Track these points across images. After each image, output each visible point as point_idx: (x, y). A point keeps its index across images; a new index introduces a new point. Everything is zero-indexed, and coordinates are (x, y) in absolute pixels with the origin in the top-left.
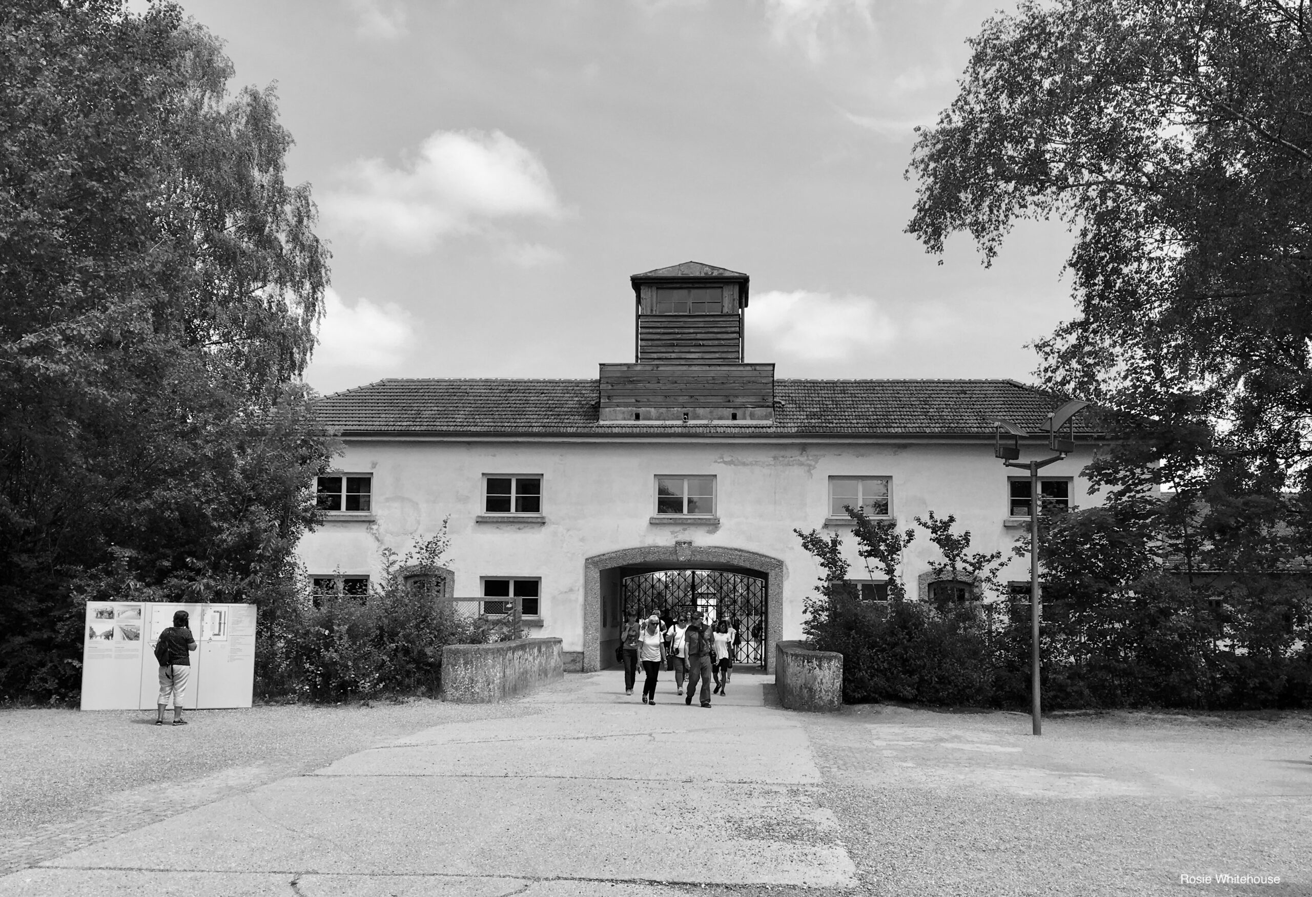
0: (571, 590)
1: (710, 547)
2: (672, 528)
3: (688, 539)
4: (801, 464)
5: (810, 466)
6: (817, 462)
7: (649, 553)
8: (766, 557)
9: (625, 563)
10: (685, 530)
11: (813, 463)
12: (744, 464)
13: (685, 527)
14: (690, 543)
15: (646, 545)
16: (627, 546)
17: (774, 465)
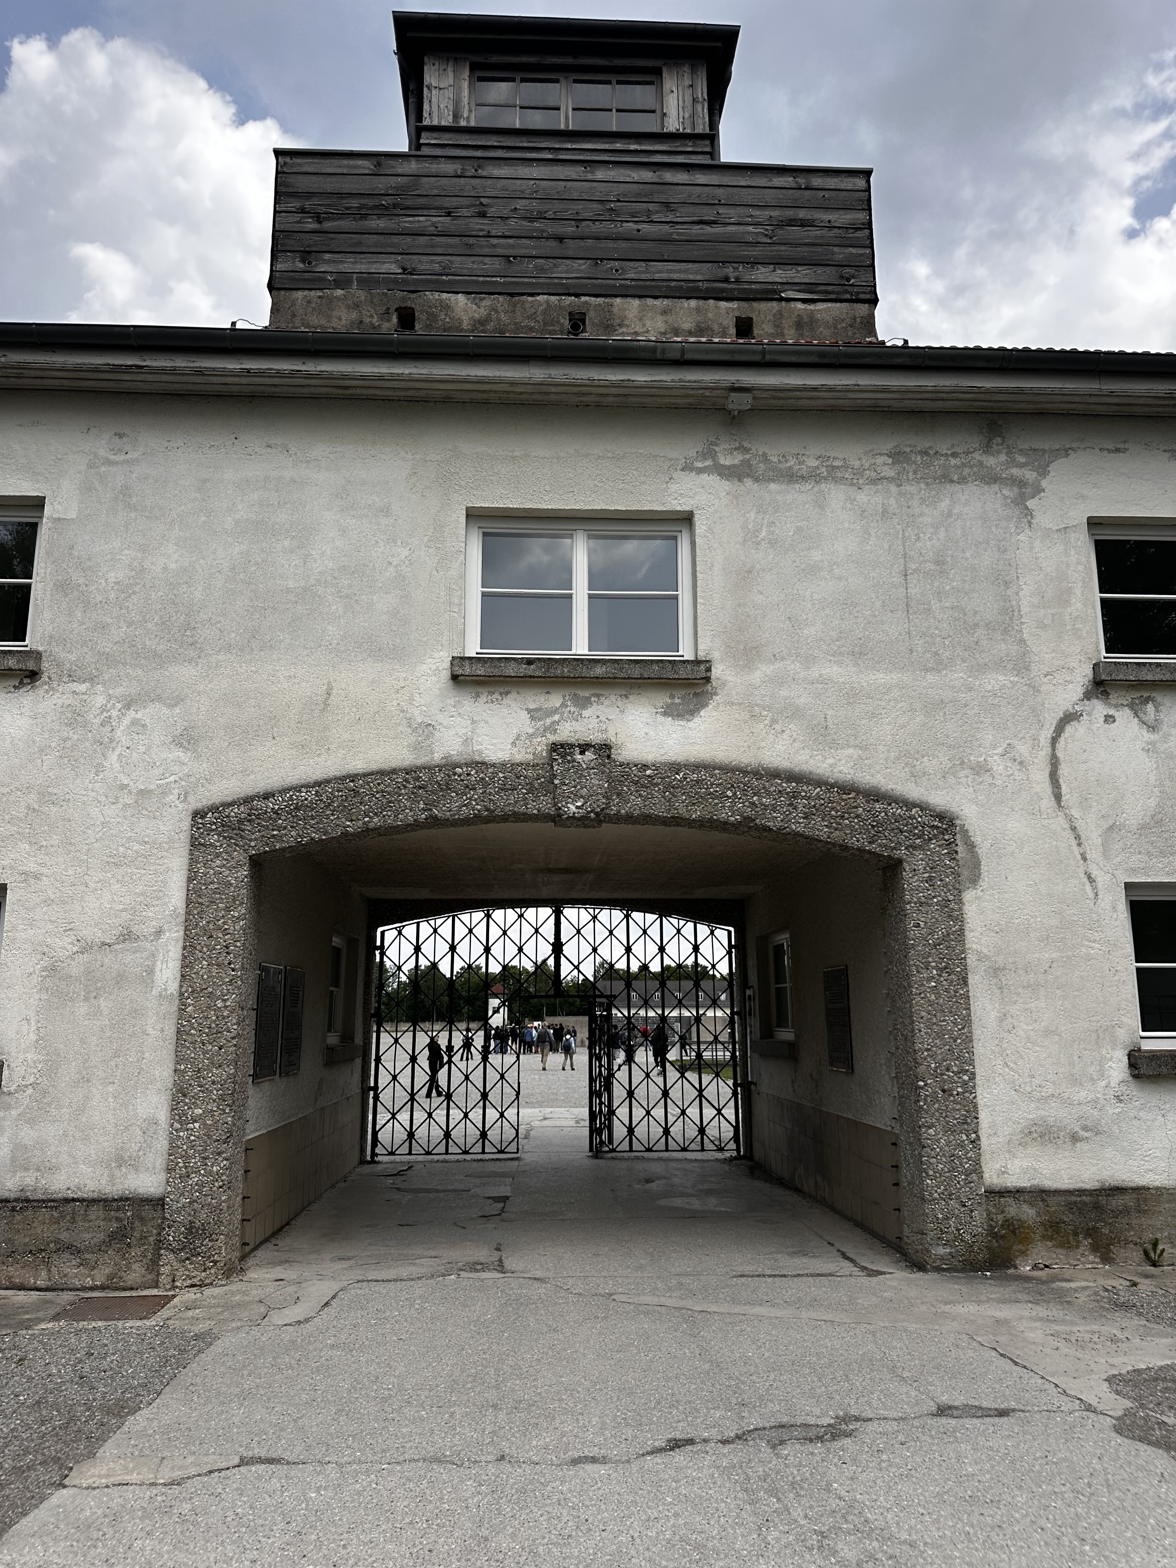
0: (127, 936)
1: (676, 767)
2: (536, 699)
3: (596, 737)
4: (991, 479)
5: (1021, 484)
6: (1043, 472)
7: (447, 787)
8: (890, 799)
9: (351, 827)
10: (584, 703)
11: (1030, 475)
12: (791, 477)
13: (584, 693)
14: (604, 749)
15: (437, 757)
16: (358, 764)
17: (897, 481)
